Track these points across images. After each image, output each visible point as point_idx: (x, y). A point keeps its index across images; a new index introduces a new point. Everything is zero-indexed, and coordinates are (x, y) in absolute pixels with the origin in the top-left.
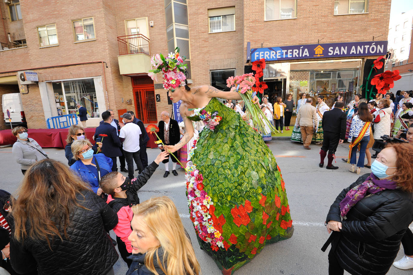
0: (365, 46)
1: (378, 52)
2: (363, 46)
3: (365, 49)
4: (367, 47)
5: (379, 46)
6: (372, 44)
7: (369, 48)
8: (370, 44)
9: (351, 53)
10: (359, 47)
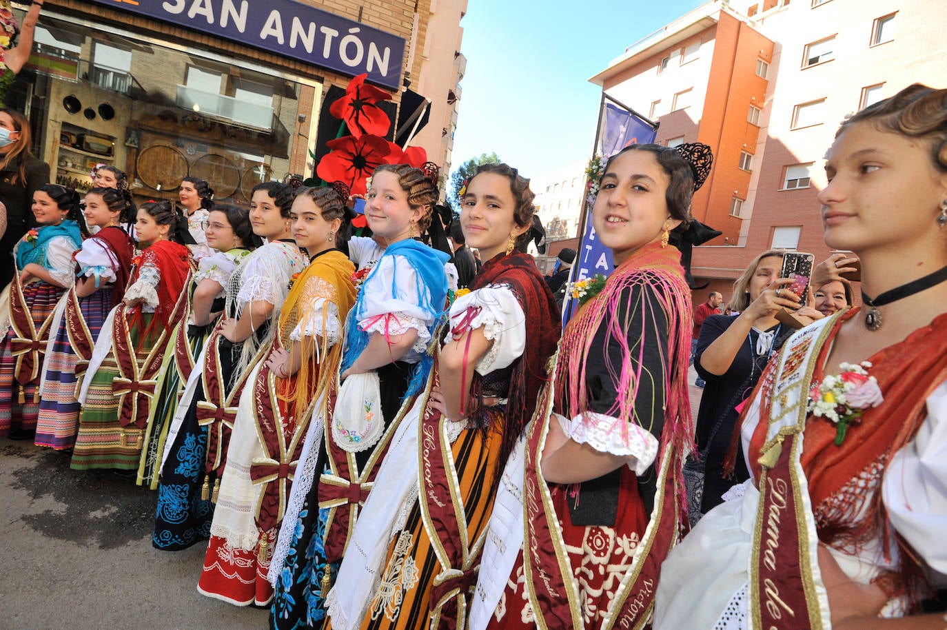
0: (324, 29)
1: (369, 68)
2: (313, 26)
3: (320, 38)
4: (330, 33)
5: (373, 46)
6: (352, 30)
7: (336, 42)
8: (342, 25)
9: (263, 35)
10: (297, 24)
